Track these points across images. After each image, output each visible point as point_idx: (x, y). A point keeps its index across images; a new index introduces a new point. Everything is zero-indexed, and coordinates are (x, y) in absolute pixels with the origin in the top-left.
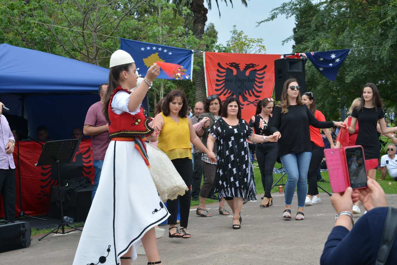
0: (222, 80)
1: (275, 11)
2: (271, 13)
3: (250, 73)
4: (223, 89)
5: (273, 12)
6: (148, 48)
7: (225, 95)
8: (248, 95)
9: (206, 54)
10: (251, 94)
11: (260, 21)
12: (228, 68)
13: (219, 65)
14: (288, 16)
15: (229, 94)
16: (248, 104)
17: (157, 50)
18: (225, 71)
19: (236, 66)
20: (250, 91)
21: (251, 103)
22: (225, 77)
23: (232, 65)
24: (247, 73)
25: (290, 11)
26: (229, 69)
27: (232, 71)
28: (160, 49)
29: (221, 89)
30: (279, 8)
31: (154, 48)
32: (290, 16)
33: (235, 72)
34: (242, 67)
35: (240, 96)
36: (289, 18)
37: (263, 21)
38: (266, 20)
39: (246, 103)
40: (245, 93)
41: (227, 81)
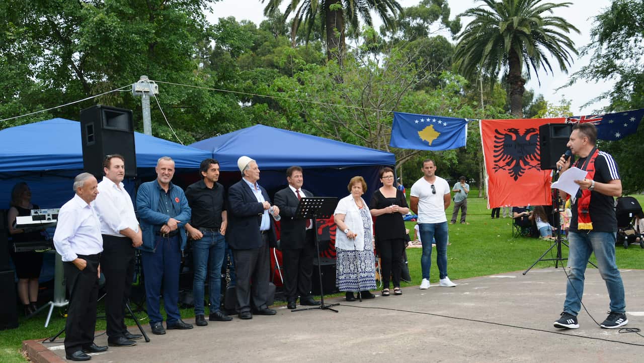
0: (500, 146)
1: (574, 76)
2: (569, 79)
3: (530, 137)
4: (502, 155)
5: (572, 77)
6: (422, 120)
7: (504, 160)
8: (529, 159)
9: (482, 122)
10: (533, 158)
11: (558, 88)
12: (506, 134)
13: (496, 131)
14: (588, 80)
15: (509, 159)
16: (530, 168)
17: (431, 122)
18: (503, 137)
19: (516, 132)
20: (532, 155)
21: (533, 167)
22: (503, 143)
23: (510, 130)
24: (528, 138)
25: (591, 74)
26: (508, 135)
27: (511, 137)
28: (434, 120)
29: (499, 155)
30: (578, 72)
31: (428, 120)
32: (591, 80)
33: (514, 137)
34: (522, 132)
35: (521, 161)
36: (589, 82)
37: (560, 88)
38: (564, 87)
39: (527, 167)
40: (526, 157)
41: (506, 146)
